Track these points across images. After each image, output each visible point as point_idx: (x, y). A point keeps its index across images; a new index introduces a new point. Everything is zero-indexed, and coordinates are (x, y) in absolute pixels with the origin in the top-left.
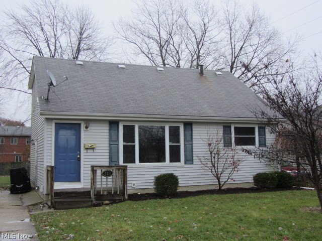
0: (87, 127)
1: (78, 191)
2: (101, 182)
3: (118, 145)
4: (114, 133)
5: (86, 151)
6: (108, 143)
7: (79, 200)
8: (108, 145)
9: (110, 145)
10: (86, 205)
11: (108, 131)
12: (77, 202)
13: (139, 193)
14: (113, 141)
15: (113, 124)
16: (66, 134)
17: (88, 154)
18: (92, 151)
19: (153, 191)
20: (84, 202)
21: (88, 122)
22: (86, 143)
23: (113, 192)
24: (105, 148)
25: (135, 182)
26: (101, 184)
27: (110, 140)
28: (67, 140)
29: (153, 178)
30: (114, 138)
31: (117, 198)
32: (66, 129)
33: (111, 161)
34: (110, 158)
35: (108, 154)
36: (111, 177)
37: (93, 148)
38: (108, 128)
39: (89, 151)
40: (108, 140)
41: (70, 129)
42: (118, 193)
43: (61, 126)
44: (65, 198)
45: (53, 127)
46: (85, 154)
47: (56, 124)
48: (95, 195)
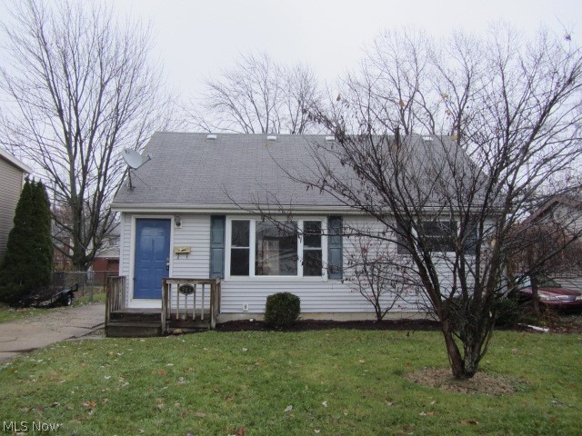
0: (179, 224)
1: (146, 312)
2: (178, 300)
3: (223, 249)
4: (218, 232)
5: (176, 257)
6: (209, 246)
7: (145, 325)
8: (209, 249)
9: (211, 248)
10: (149, 333)
11: (209, 229)
12: (138, 328)
13: (251, 320)
14: (216, 243)
15: (218, 219)
16: (151, 234)
17: (180, 261)
18: (184, 257)
19: (261, 318)
20: (147, 328)
21: (179, 216)
22: (177, 245)
23: (194, 316)
24: (205, 253)
25: (247, 303)
26: (178, 304)
27: (212, 241)
28: (153, 241)
29: (266, 299)
30: (218, 239)
31: (202, 326)
32: (151, 226)
33: (212, 272)
34: (211, 267)
35: (208, 262)
36: (193, 295)
37: (187, 253)
38: (209, 225)
39: (181, 257)
40: (209, 241)
41: (157, 226)
42: (202, 318)
43: (143, 222)
44: (126, 322)
45: (132, 224)
46: (176, 261)
47: (137, 220)
48: (167, 320)
